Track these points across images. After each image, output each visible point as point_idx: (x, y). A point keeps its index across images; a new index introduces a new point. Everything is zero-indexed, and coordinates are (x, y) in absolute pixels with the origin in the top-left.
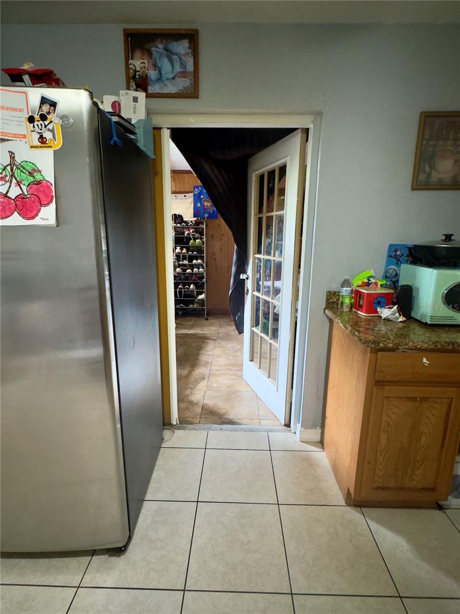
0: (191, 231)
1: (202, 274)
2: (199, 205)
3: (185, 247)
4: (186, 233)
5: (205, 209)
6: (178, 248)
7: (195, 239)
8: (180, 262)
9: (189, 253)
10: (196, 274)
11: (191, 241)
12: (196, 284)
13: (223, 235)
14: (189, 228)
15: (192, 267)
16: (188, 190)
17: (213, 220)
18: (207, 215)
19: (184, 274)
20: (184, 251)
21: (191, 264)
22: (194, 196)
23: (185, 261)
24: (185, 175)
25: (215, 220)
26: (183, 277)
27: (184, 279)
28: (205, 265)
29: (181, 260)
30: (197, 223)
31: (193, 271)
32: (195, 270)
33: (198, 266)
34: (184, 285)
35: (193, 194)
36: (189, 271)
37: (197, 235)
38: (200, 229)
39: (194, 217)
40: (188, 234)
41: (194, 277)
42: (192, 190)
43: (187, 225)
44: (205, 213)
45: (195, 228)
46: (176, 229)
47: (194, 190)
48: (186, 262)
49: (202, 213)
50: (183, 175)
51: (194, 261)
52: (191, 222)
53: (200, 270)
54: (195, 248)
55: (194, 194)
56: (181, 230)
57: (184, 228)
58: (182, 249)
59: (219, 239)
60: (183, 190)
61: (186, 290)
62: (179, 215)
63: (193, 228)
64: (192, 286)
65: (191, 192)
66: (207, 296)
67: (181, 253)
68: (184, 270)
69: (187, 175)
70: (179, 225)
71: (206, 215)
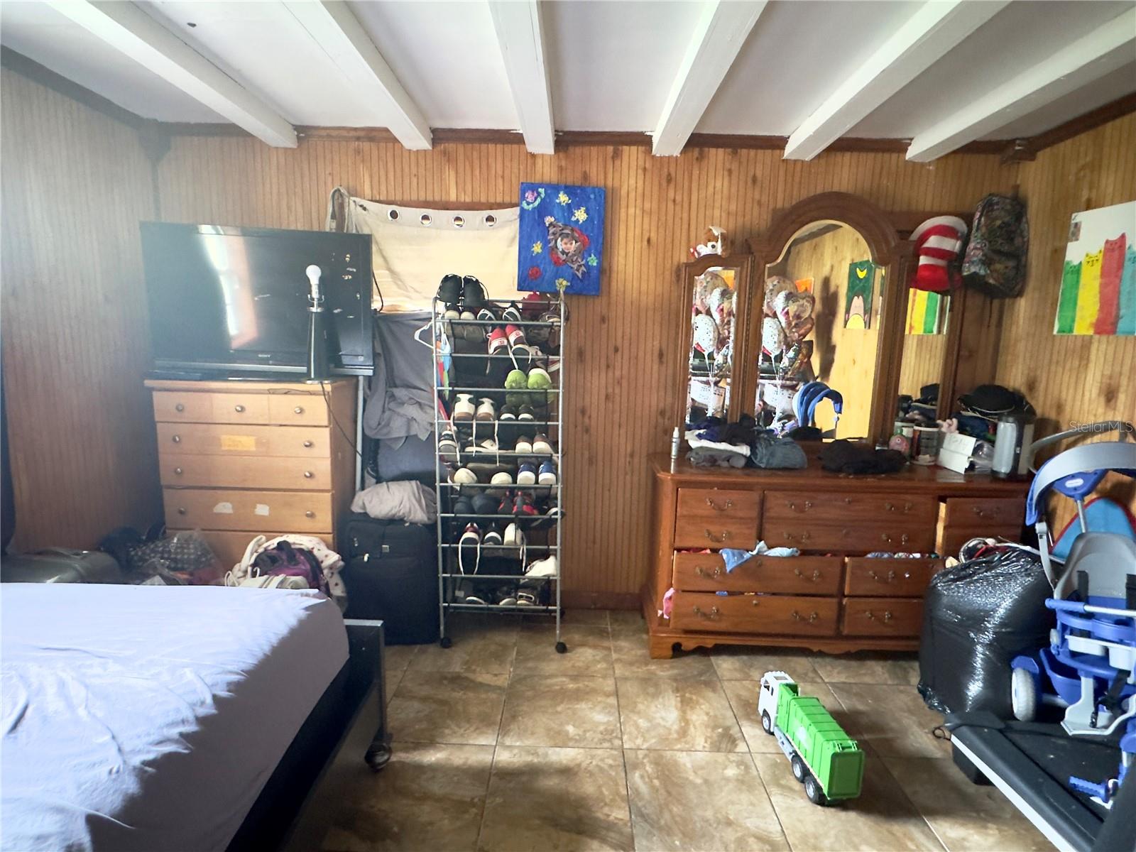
0: (512, 338)
1: (550, 488)
2: (537, 248)
3: (487, 395)
4: (495, 344)
5: (557, 262)
6: (464, 398)
7: (525, 367)
8: (468, 449)
9: (504, 416)
10: (524, 489)
11: (513, 376)
12: (523, 525)
13: (616, 350)
14: (503, 327)
15: (513, 467)
16: (499, 200)
17: (582, 299)
18: (565, 283)
19: (484, 489)
20: (486, 408)
21: (509, 453)
22: (522, 217)
23: (487, 444)
24: (491, 146)
25: (590, 301)
26: (478, 502)
27: (483, 510)
28: (558, 458)
29: (473, 438)
30: (531, 311)
31: (515, 481)
32: (525, 477)
33: (535, 463)
34: (483, 527)
35: (517, 210)
36: (501, 479)
37: (533, 352)
38: (545, 332)
39: (520, 288)
40: (503, 349)
41: (518, 500)
42: (515, 200)
43: (499, 318)
44: (557, 277)
45: (526, 327)
46: (458, 329)
47: (523, 198)
48: (491, 448)
49: (548, 276)
50: (484, 146)
51: (522, 447)
52: (513, 304)
53: (542, 477)
54: (525, 397)
55: (522, 210)
56: (478, 334)
57: (484, 325)
58: (476, 402)
59: (603, 361)
60: (483, 200)
61: (490, 545)
62: (468, 280)
63: (518, 327)
64: (511, 533)
65: (512, 205)
66: (563, 567)
67: (474, 417)
68: (485, 476)
69: (499, 147)
70: (467, 316)
71: (562, 284)
